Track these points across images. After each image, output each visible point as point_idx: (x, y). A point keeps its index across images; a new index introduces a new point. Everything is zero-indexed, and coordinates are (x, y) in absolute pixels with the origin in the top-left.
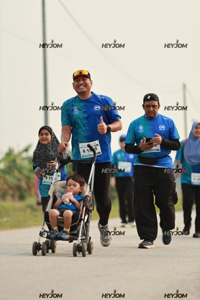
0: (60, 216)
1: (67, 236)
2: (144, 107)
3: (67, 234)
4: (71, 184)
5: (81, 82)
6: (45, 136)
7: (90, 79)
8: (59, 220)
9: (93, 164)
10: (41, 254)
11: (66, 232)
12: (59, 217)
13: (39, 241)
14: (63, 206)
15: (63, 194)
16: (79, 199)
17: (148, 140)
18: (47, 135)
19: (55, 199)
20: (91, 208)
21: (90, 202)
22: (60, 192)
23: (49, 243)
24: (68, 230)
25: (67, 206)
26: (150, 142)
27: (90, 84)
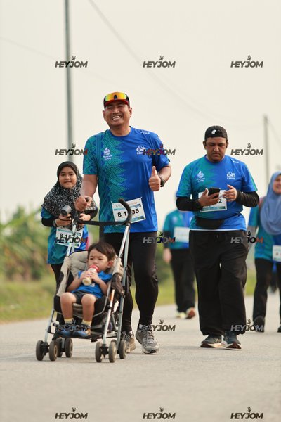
1: (88, 333)
2: (205, 146)
3: (87, 329)
4: (94, 257)
5: (116, 111)
6: (68, 177)
7: (129, 106)
8: (76, 309)
9: (127, 228)
13: (46, 339)
14: (82, 288)
16: (106, 279)
17: (212, 192)
18: (72, 175)
19: (71, 278)
20: (123, 292)
21: (121, 282)
22: (78, 268)
23: (61, 344)
24: (89, 323)
25: (88, 289)
26: (215, 194)
27: (129, 112)
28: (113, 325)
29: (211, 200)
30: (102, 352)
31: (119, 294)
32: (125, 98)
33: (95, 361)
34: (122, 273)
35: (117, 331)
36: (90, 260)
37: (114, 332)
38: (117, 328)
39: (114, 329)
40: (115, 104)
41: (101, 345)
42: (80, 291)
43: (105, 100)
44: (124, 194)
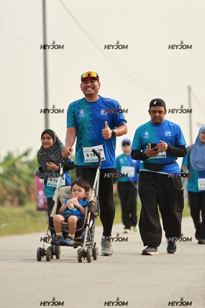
0: (65, 221)
1: (72, 242)
2: (150, 113)
3: (72, 240)
4: (76, 190)
5: (89, 84)
7: (98, 81)
8: (64, 226)
9: (98, 170)
10: (46, 260)
11: (70, 238)
12: (64, 223)
13: (44, 246)
14: (68, 212)
15: (68, 199)
16: (84, 205)
17: (153, 146)
18: (49, 139)
19: (59, 205)
20: (96, 214)
21: (95, 207)
23: (53, 249)
24: (73, 236)
25: (72, 212)
26: (155, 148)
27: (98, 86)
29: (153, 152)
31: (93, 215)
32: (96, 76)
33: (78, 261)
36: (73, 192)
40: (89, 80)
41: (81, 251)
43: (82, 77)
44: (91, 142)
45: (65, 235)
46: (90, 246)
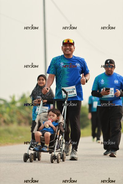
1: (47, 150)
3: (47, 148)
4: (51, 115)
5: (68, 47)
6: (41, 81)
7: (74, 46)
8: (42, 139)
9: (66, 102)
12: (42, 137)
13: (28, 152)
14: (45, 129)
15: (45, 121)
16: (56, 125)
18: (43, 80)
19: (40, 124)
20: (64, 131)
21: (63, 126)
22: (43, 120)
23: (36, 154)
24: (48, 145)
25: (47, 129)
26: (108, 91)
27: (74, 49)
28: (59, 146)
29: (106, 93)
30: (54, 158)
31: (62, 132)
33: (51, 162)
34: (63, 122)
35: (61, 149)
36: (49, 116)
37: (60, 149)
38: (61, 147)
39: (59, 148)
40: (68, 44)
41: (53, 155)
42: (43, 131)
43: (63, 42)
44: (68, 84)
45: (43, 145)
46: (60, 152)
